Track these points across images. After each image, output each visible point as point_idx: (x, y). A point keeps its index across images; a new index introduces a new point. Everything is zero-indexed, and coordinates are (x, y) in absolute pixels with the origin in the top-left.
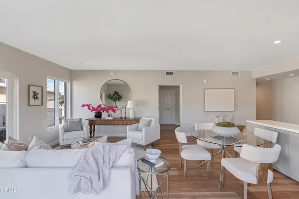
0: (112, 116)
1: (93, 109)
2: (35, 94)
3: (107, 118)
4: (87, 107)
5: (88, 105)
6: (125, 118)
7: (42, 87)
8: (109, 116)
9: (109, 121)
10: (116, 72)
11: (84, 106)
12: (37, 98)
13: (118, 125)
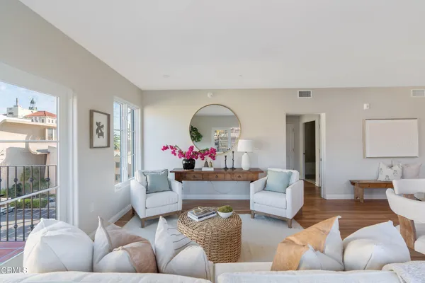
0: (212, 166)
1: (181, 154)
2: (100, 127)
3: (205, 169)
4: (170, 151)
5: (172, 147)
6: (233, 168)
7: (109, 116)
8: (206, 165)
9: (208, 173)
10: (215, 92)
11: (165, 148)
12: (102, 134)
13: (225, 180)
